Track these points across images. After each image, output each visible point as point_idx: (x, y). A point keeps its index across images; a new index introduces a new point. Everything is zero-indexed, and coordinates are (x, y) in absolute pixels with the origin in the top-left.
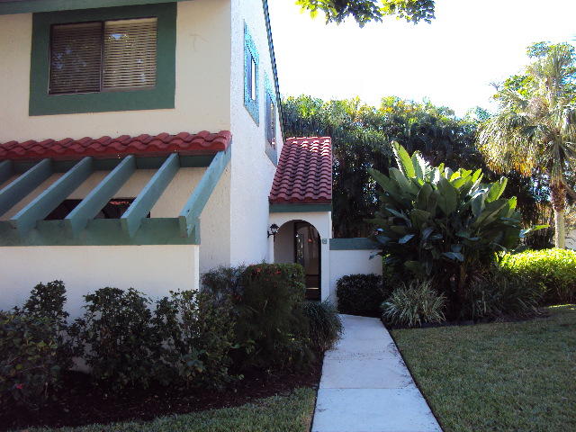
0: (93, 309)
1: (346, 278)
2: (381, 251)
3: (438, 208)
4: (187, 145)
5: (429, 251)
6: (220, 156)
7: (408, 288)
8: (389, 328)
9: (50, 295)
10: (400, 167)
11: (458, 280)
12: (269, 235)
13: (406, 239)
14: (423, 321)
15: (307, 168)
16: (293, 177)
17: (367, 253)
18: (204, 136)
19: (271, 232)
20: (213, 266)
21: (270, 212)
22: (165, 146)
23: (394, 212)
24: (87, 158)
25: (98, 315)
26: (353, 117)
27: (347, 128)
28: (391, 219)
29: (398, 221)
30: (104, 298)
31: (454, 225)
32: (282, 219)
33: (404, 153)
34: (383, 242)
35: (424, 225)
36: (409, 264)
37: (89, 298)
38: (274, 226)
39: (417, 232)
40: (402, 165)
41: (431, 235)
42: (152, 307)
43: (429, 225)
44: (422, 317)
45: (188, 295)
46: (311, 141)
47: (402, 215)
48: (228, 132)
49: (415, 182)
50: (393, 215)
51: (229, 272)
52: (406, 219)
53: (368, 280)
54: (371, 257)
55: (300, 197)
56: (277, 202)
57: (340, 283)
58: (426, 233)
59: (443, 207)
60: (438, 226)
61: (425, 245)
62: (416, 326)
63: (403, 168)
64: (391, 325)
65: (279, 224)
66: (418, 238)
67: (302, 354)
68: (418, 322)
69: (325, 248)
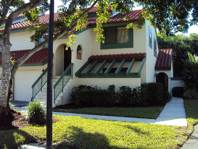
0: (121, 90)
1: (175, 88)
2: (184, 81)
4: (137, 56)
6: (144, 59)
7: (190, 90)
8: (184, 99)
9: (112, 87)
12: (155, 76)
13: (190, 77)
14: (193, 98)
15: (165, 58)
16: (161, 61)
17: (180, 81)
18: (140, 54)
20: (143, 83)
21: (155, 70)
22: (132, 57)
23: (187, 71)
24: (115, 59)
25: (122, 91)
26: (180, 40)
27: (178, 44)
29: (188, 73)
30: (123, 88)
32: (158, 72)
33: (191, 55)
34: (184, 78)
35: (194, 74)
36: (190, 84)
37: (120, 88)
38: (156, 74)
39: (193, 76)
40: (190, 58)
42: (132, 90)
44: (193, 97)
45: (139, 87)
46: (166, 50)
47: (189, 71)
48: (146, 53)
49: (194, 63)
51: (146, 84)
53: (181, 88)
54: (181, 82)
55: (163, 67)
56: (157, 68)
57: (173, 89)
58: (195, 76)
61: (194, 79)
62: (191, 99)
64: (185, 98)
65: (157, 73)
66: (192, 78)
67: (161, 101)
69: (169, 80)
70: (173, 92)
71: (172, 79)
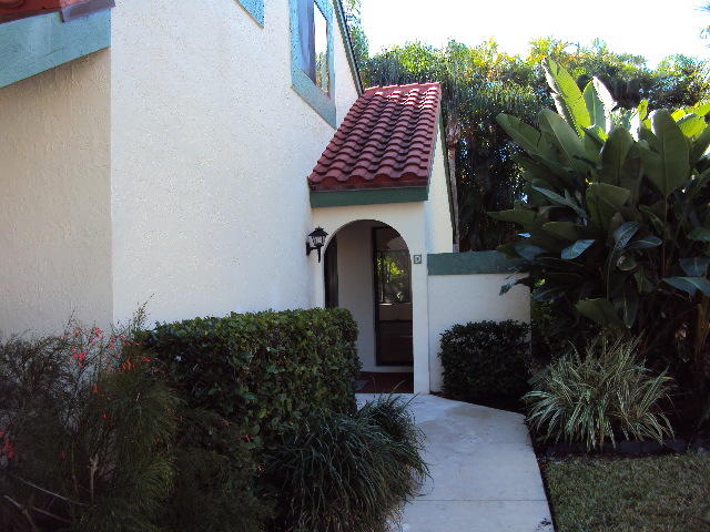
1: (459, 330)
2: (526, 275)
3: (646, 182)
5: (630, 275)
7: (583, 357)
10: (559, 108)
11: (692, 337)
12: (309, 249)
13: (578, 249)
14: (619, 437)
17: (499, 280)
19: (312, 245)
21: (313, 206)
23: (550, 194)
28: (543, 211)
29: (560, 213)
31: (681, 218)
35: (616, 218)
36: (585, 305)
38: (319, 232)
39: (602, 237)
41: (634, 238)
43: (627, 219)
44: (616, 424)
46: (407, 90)
47: (567, 201)
49: (591, 136)
50: (548, 202)
52: (576, 207)
53: (507, 330)
54: (505, 290)
55: (368, 176)
56: (324, 186)
57: (447, 340)
58: (622, 236)
59: (656, 177)
60: (647, 221)
61: (621, 260)
63: (566, 112)
68: (607, 439)
69: (419, 273)
70: (444, 363)
71: (438, 265)
